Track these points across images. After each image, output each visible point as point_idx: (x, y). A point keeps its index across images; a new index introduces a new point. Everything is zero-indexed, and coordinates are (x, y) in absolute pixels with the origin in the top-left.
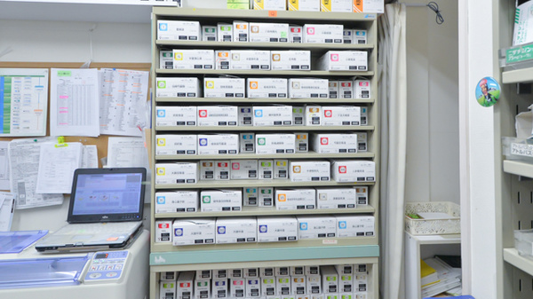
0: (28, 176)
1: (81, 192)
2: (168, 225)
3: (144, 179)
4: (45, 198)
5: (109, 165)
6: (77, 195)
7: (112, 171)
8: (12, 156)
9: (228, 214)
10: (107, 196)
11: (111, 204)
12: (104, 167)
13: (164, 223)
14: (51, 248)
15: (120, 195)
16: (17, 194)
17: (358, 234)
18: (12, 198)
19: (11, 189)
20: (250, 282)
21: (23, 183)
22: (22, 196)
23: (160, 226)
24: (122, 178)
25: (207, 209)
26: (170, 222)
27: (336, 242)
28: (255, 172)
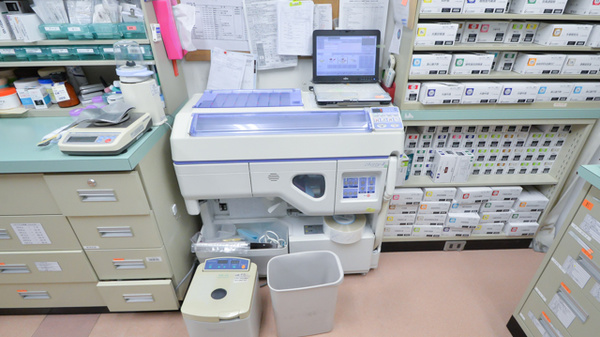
0: (265, 37)
1: (321, 54)
2: (417, 86)
3: (378, 42)
4: (282, 60)
5: (341, 27)
6: (318, 57)
7: (347, 33)
8: (249, 15)
9: (477, 77)
10: (345, 58)
11: (350, 66)
12: (336, 29)
13: (414, 84)
14: (332, 103)
15: (357, 58)
16: (257, 55)
17: (588, 99)
18: (253, 59)
19: (251, 50)
20: (467, 137)
21: (261, 45)
22: (262, 57)
23: (410, 87)
24: (357, 41)
25: (457, 72)
26: (419, 84)
27: (565, 105)
28: (502, 35)
